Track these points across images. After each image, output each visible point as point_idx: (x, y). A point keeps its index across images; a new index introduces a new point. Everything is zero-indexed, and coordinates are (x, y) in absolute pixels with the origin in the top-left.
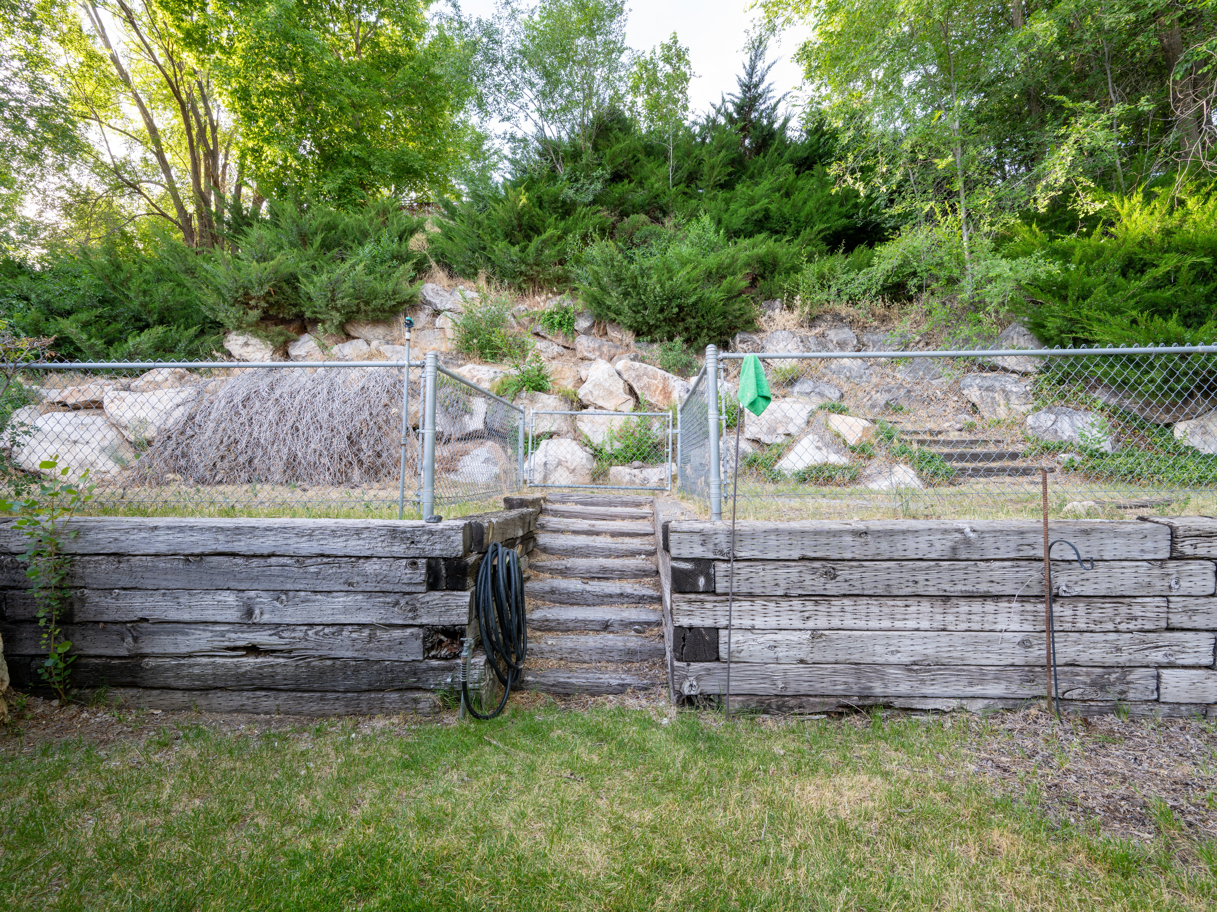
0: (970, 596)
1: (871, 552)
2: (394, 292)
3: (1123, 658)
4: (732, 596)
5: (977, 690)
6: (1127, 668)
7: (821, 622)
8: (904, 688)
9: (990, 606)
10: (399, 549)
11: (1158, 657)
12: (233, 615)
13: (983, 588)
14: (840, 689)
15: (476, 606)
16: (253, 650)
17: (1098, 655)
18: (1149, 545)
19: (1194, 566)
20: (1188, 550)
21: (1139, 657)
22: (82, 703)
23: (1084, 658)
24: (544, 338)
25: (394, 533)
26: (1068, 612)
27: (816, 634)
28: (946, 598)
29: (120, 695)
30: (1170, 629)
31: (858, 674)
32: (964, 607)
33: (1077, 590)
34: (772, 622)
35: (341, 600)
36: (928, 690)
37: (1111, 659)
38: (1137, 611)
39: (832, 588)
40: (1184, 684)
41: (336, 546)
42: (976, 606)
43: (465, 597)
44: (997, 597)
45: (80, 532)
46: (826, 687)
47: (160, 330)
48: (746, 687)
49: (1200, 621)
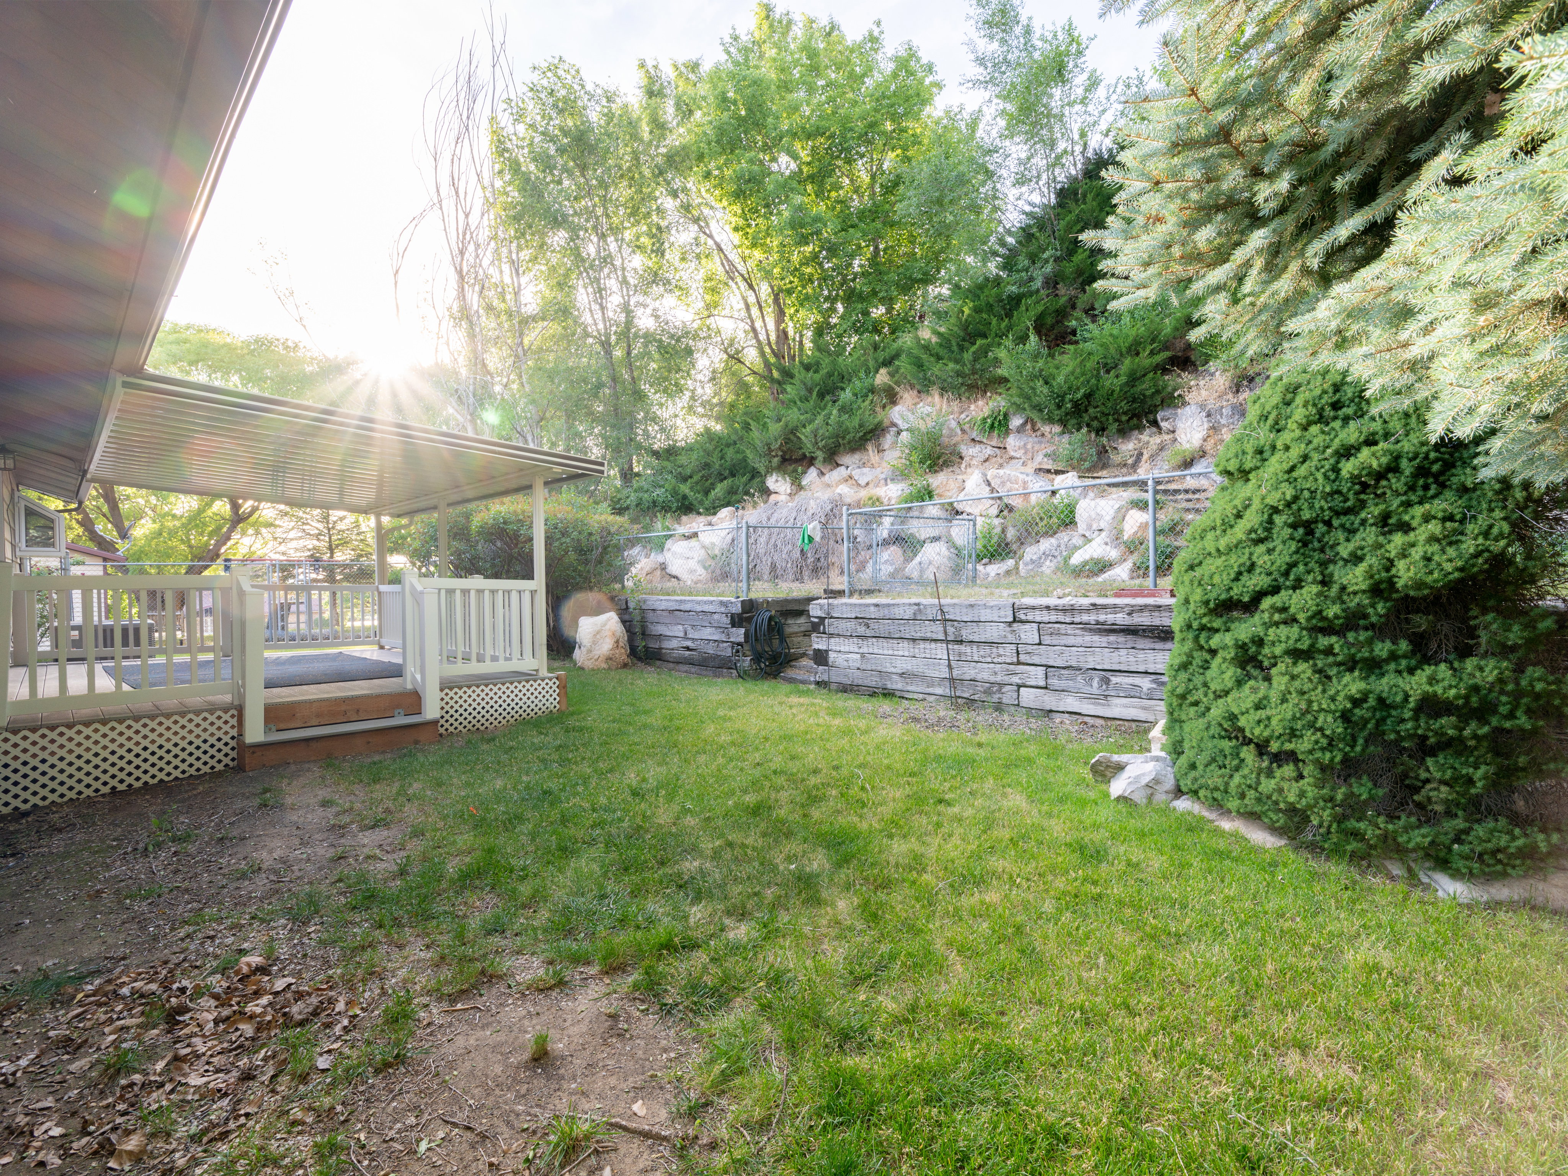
0: (925, 640)
1: (881, 615)
2: (861, 426)
3: (999, 679)
4: (831, 635)
5: (930, 690)
6: (1001, 685)
7: (865, 650)
8: (899, 686)
9: (933, 645)
10: (723, 609)
11: (1016, 680)
12: (682, 634)
13: (929, 635)
14: (873, 684)
15: (746, 635)
16: (688, 649)
17: (985, 675)
18: (1002, 613)
19: (1027, 626)
20: (1023, 617)
21: (1007, 679)
22: (648, 664)
23: (979, 677)
24: (980, 442)
25: (722, 603)
26: (968, 650)
27: (863, 655)
28: (914, 640)
29: (658, 663)
30: (1019, 663)
31: (881, 677)
32: (922, 645)
33: (971, 638)
34: (847, 649)
35: (709, 630)
36: (910, 688)
37: (993, 679)
38: (1001, 651)
39: (869, 633)
40: (1032, 697)
41: (706, 608)
42: (927, 645)
43: (742, 631)
44: (936, 641)
45: (645, 601)
46: (867, 682)
47: (730, 480)
48: (839, 680)
49: (1036, 660)
